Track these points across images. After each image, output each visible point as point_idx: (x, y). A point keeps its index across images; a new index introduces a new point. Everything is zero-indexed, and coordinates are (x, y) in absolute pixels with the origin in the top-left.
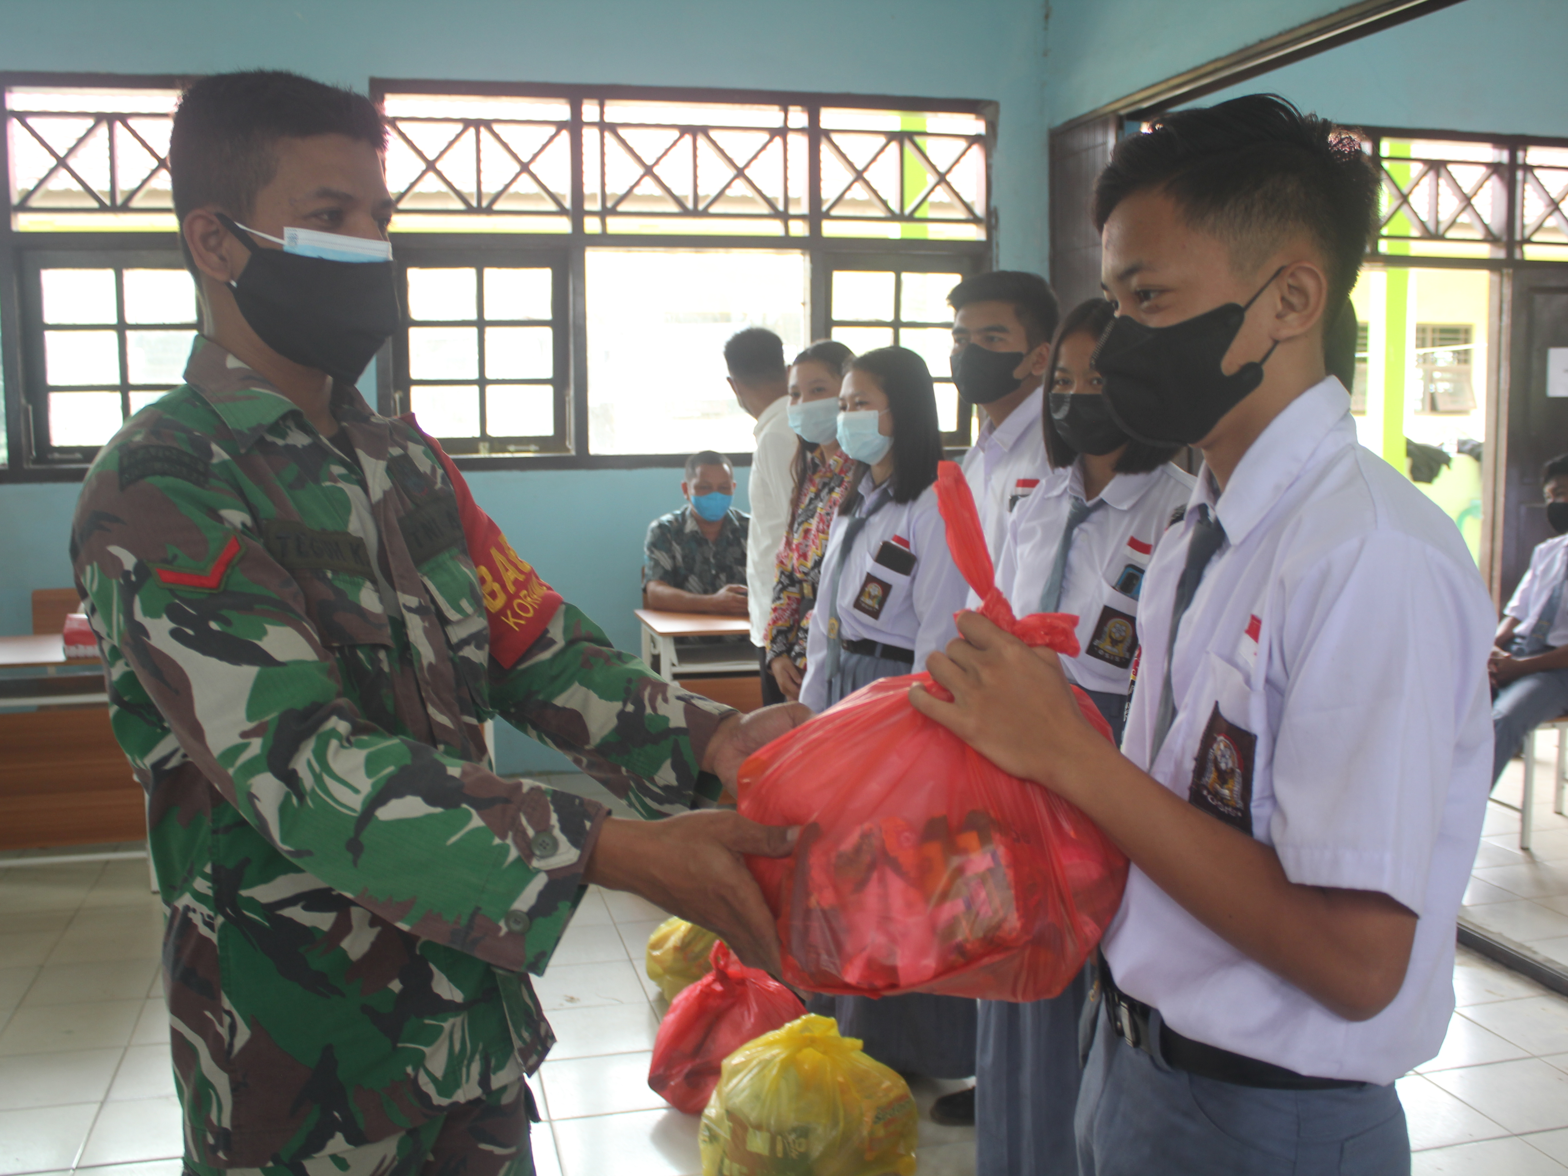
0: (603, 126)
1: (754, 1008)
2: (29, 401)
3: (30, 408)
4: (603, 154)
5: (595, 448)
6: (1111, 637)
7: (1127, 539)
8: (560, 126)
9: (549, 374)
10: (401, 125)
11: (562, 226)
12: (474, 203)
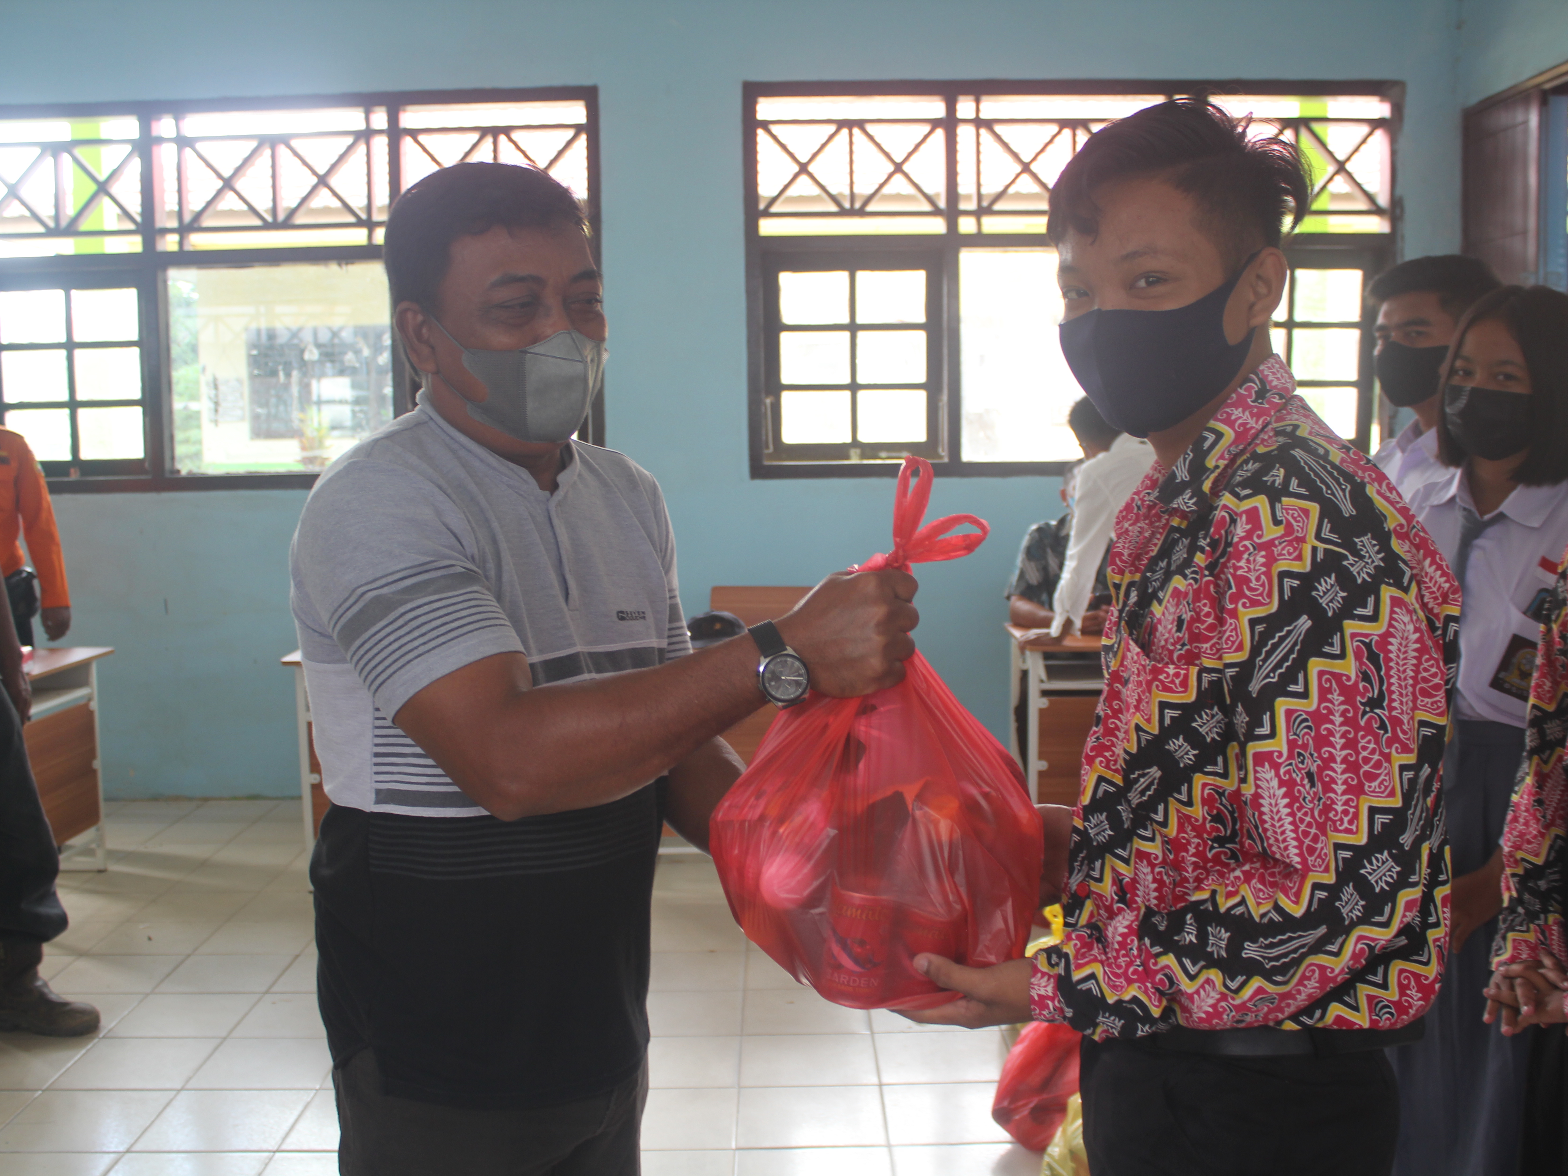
0: (979, 123)
4: (978, 152)
5: (969, 454)
6: (1519, 669)
7: (1537, 559)
8: (935, 123)
9: (922, 378)
10: (774, 129)
11: (937, 226)
12: (847, 205)
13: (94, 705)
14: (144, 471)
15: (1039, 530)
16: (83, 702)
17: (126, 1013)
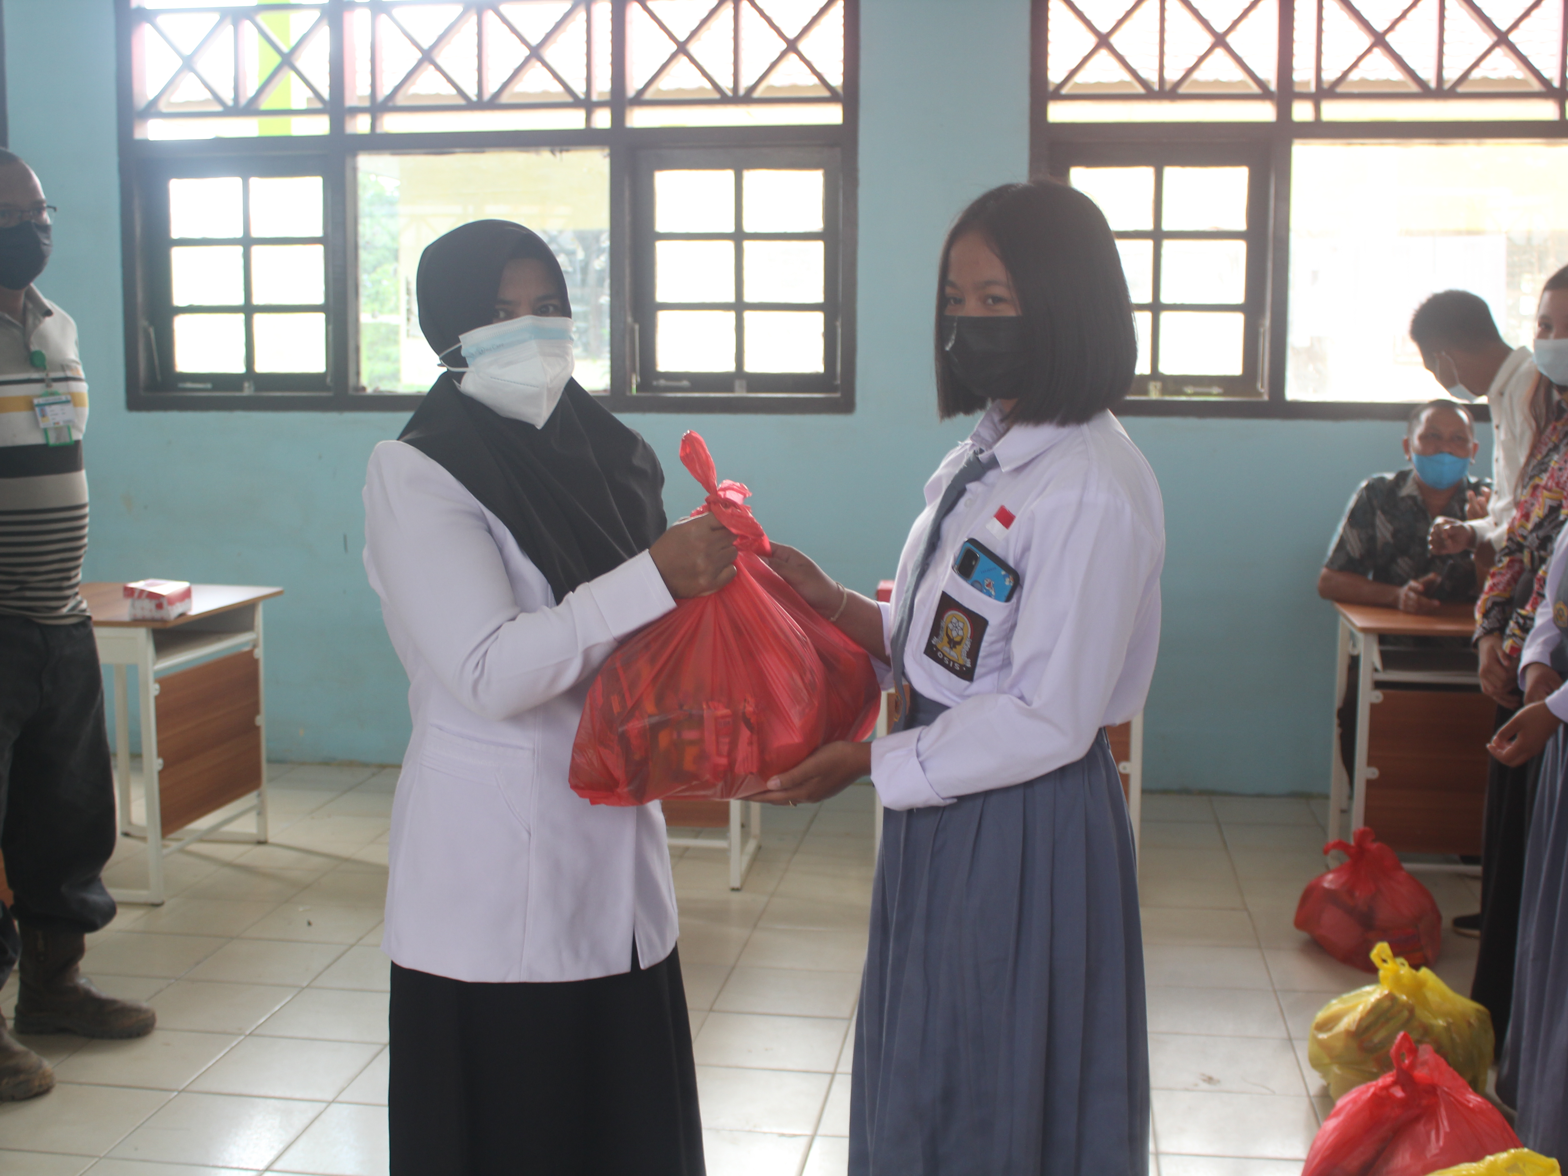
1: (1445, 1125)
2: (636, 320)
3: (637, 327)
4: (1320, 19)
5: (1294, 392)
9: (1239, 298)
11: (1265, 112)
12: (1155, 87)
13: (259, 653)
14: (325, 388)
15: (1368, 487)
16: (247, 649)
17: (277, 1008)
